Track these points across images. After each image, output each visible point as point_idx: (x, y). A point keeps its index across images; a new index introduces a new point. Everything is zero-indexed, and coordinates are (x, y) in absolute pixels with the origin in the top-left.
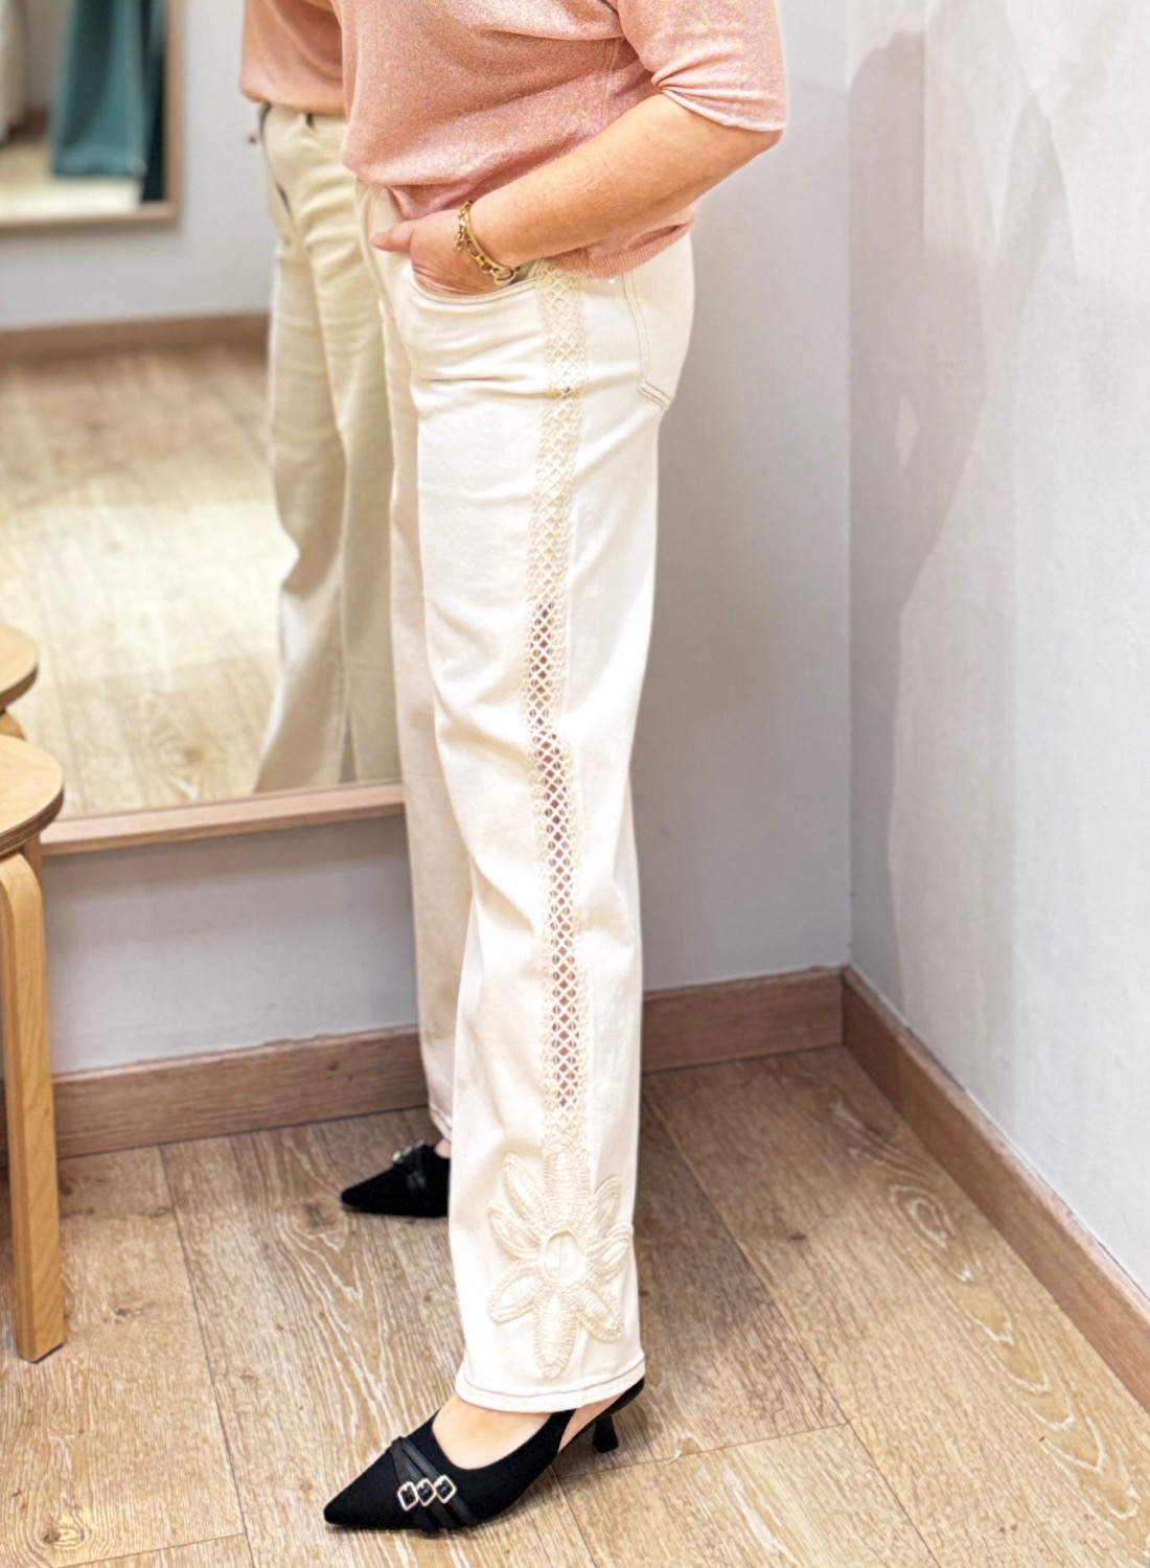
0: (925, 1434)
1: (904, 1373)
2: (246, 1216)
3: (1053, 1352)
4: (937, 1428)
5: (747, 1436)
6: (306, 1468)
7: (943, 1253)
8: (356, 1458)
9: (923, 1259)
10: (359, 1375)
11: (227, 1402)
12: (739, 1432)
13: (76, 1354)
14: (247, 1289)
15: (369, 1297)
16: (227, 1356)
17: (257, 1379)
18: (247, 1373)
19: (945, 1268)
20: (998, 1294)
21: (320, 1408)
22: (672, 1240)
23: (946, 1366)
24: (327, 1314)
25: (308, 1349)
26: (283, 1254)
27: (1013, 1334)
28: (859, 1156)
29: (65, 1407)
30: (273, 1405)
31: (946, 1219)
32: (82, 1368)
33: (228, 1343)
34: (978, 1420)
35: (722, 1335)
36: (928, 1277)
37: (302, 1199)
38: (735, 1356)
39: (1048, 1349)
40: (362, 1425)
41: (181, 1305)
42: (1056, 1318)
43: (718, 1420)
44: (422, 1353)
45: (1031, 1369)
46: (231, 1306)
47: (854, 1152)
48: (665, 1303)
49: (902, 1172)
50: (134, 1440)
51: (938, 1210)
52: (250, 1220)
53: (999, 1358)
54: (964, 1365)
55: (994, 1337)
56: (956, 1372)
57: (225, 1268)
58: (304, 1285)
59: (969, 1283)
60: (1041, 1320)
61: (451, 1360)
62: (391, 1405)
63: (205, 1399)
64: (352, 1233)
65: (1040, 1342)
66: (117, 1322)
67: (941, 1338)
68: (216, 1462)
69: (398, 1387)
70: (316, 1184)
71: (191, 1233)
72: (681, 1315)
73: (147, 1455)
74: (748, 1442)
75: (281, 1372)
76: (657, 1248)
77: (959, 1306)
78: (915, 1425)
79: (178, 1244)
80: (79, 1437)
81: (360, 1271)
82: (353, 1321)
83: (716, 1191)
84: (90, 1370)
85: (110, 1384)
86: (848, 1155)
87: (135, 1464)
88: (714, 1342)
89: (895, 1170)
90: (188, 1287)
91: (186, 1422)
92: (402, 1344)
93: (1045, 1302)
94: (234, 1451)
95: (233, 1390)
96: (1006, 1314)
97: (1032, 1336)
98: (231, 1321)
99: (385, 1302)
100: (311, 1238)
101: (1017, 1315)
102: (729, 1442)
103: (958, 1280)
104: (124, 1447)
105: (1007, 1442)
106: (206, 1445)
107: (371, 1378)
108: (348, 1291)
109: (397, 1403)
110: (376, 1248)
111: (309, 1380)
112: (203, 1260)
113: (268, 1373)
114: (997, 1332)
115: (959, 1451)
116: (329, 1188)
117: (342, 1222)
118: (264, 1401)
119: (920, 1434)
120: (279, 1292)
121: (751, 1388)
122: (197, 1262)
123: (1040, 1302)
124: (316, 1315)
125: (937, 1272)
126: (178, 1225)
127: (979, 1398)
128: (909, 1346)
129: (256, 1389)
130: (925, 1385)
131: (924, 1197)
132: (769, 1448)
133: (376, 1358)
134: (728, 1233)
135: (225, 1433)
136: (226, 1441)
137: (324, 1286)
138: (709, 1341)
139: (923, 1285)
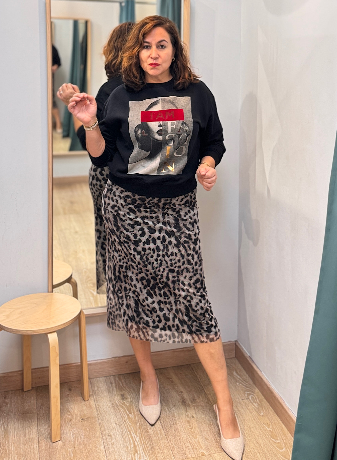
0: (253, 452)
1: (249, 437)
2: (108, 397)
3: (280, 433)
4: (256, 450)
5: (215, 452)
6: (122, 457)
7: (257, 408)
8: (133, 455)
9: (252, 410)
10: (133, 436)
11: (105, 441)
12: (214, 450)
13: (73, 429)
14: (109, 414)
15: (135, 416)
16: (105, 430)
17: (112, 436)
18: (109, 435)
19: (257, 412)
20: (268, 418)
21: (125, 443)
22: (199, 404)
23: (258, 436)
24: (126, 421)
25: (122, 429)
26: (117, 406)
27: (272, 428)
28: (239, 384)
29: (71, 442)
30: (115, 442)
31: (258, 400)
32: (74, 432)
33: (105, 427)
34: (264, 448)
35: (210, 427)
36: (254, 414)
37: (120, 393)
38: (213, 432)
39: (279, 432)
40: (134, 447)
41: (95, 418)
42: (281, 424)
43: (209, 448)
44: (146, 430)
45: (276, 437)
46: (106, 418)
47: (238, 384)
48: (198, 420)
49: (248, 389)
50: (86, 450)
51: (256, 398)
52: (109, 398)
53: (269, 434)
54: (261, 435)
55: (268, 429)
56: (260, 437)
57: (104, 409)
58: (121, 414)
59: (262, 416)
60: (278, 425)
61: (152, 432)
62: (140, 443)
63: (101, 441)
64: (131, 401)
65: (277, 430)
66: (82, 422)
67: (256, 429)
68: (103, 456)
69: (141, 438)
70: (123, 389)
71: (97, 401)
72: (201, 422)
73: (89, 453)
74: (216, 453)
75: (116, 435)
76: (196, 406)
77: (260, 421)
78: (251, 450)
79: (94, 403)
80: (74, 449)
81: (133, 411)
82: (132, 422)
83: (208, 392)
84: (76, 433)
85: (80, 436)
86: (237, 384)
87: (86, 456)
88: (208, 429)
89: (247, 388)
90: (96, 413)
91: (97, 446)
92: (142, 428)
93: (279, 421)
94: (107, 453)
95: (107, 438)
96: (270, 423)
97: (276, 429)
98: (106, 422)
99: (138, 418)
100: (122, 402)
101: (273, 424)
102: (212, 453)
103: (260, 415)
104: (84, 452)
105: (270, 454)
106: (101, 452)
107: (135, 436)
108: (130, 415)
109: (141, 442)
110: (136, 405)
111: (122, 436)
112: (99, 407)
113: (114, 435)
114: (268, 428)
115: (260, 456)
116: (126, 390)
117: (129, 398)
118: (113, 441)
119: (252, 452)
120: (116, 415)
121: (216, 440)
122: (98, 408)
123: (278, 421)
124: (124, 421)
125: (256, 413)
126: (94, 398)
127: (265, 444)
128: (250, 431)
129: (111, 438)
130: (253, 440)
131: (253, 395)
132: (220, 455)
133: (137, 431)
134: (211, 403)
135: (105, 449)
136: (105, 451)
137: (125, 414)
138: (207, 429)
139: (253, 416)
